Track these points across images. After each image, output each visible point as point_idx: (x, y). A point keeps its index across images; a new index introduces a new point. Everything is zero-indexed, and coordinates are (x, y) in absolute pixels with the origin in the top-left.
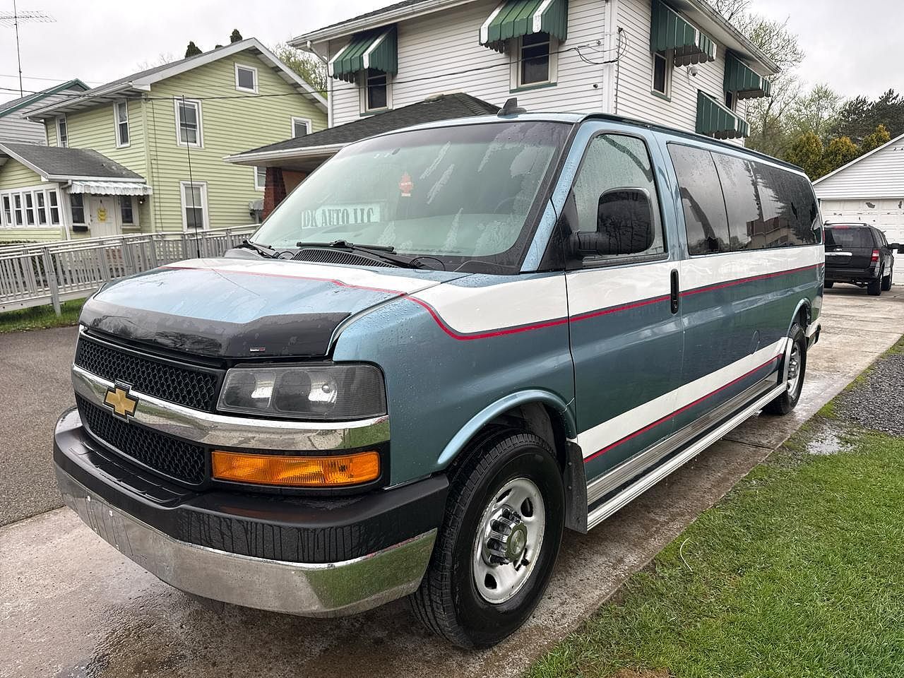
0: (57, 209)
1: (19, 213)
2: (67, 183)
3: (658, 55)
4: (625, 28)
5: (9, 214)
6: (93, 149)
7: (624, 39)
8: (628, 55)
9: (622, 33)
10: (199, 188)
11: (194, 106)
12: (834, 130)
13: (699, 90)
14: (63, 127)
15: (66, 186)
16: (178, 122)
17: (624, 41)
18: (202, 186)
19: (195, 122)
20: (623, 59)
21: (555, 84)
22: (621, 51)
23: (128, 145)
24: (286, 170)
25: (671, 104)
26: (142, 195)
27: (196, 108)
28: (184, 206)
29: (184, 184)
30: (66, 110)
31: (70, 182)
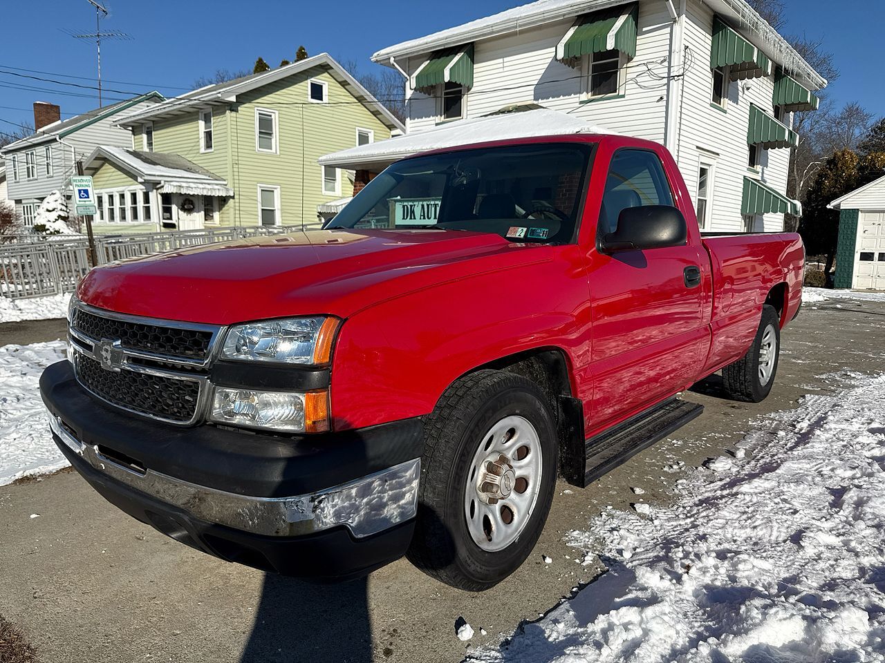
0: (149, 207)
1: (112, 211)
2: (160, 183)
3: (717, 71)
4: (690, 46)
5: (102, 212)
6: (179, 154)
7: (690, 56)
8: (693, 71)
9: (688, 50)
10: (273, 191)
11: (271, 116)
12: (865, 147)
13: (751, 103)
14: (149, 134)
15: (159, 186)
16: (257, 130)
17: (690, 59)
18: (275, 188)
19: (272, 131)
20: (689, 74)
21: (623, 96)
22: (686, 67)
23: (212, 150)
24: (371, 173)
25: (727, 115)
26: (224, 195)
27: (273, 117)
28: (260, 208)
29: (260, 187)
30: (154, 119)
31: (162, 183)
